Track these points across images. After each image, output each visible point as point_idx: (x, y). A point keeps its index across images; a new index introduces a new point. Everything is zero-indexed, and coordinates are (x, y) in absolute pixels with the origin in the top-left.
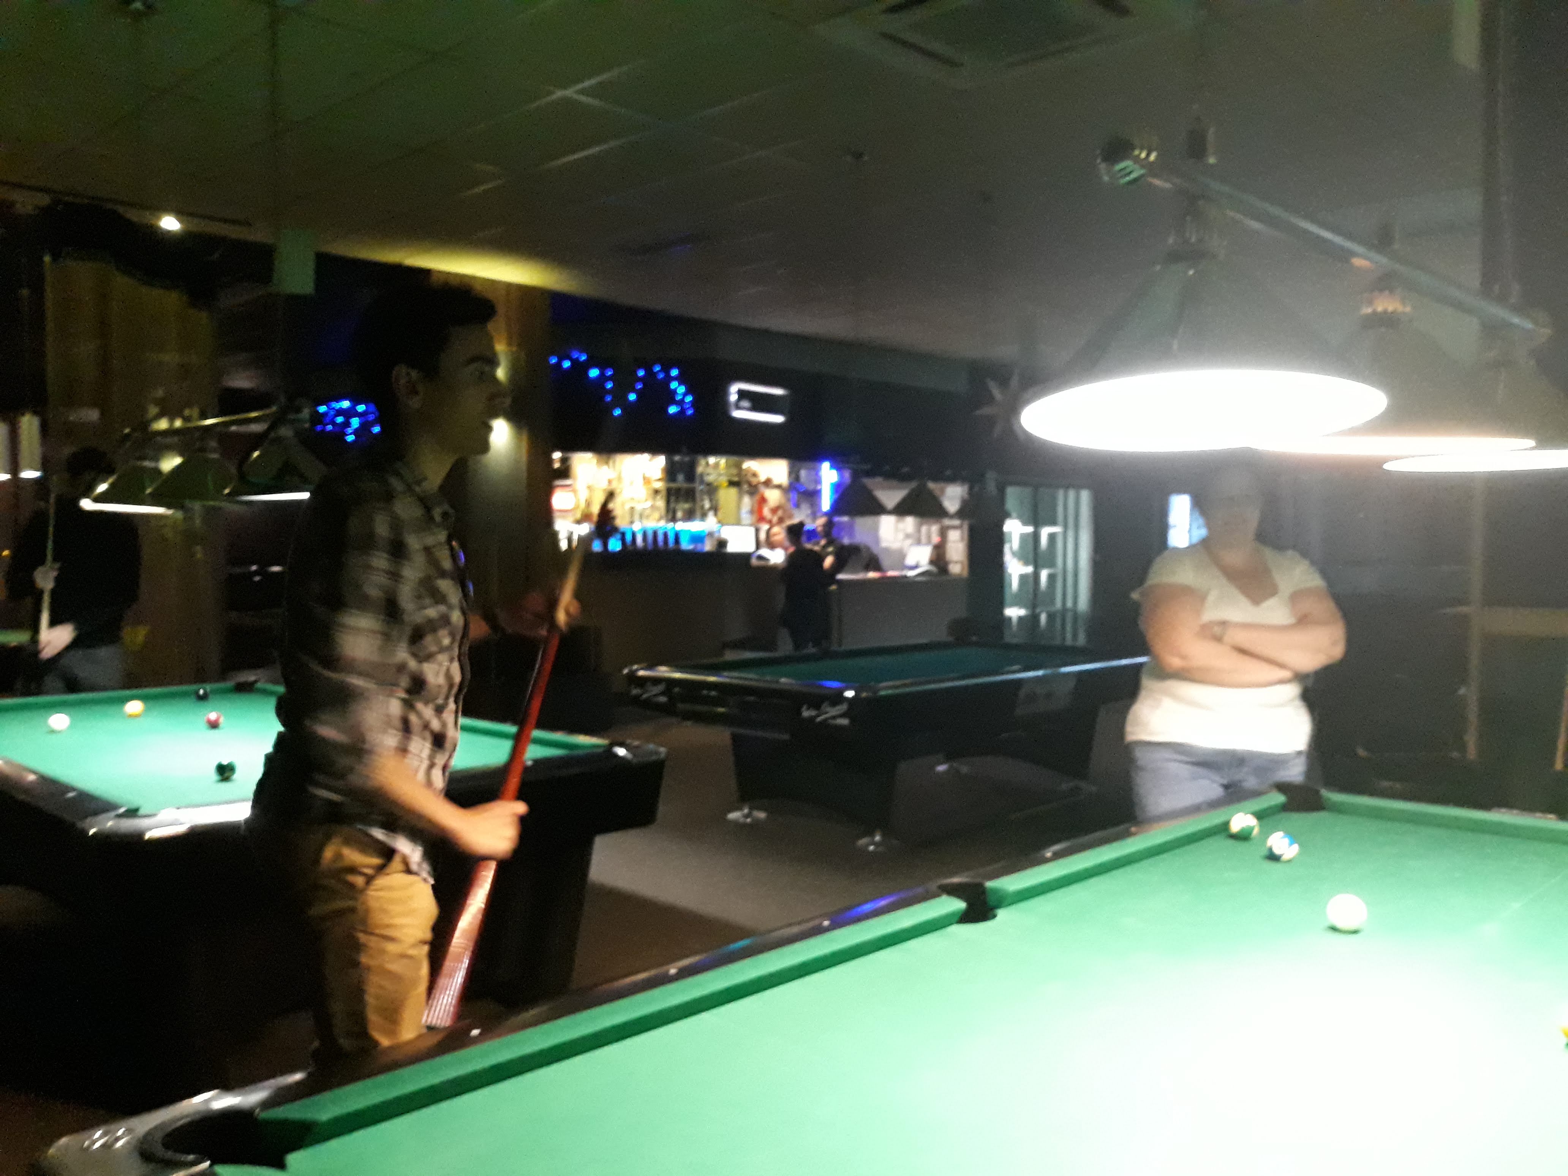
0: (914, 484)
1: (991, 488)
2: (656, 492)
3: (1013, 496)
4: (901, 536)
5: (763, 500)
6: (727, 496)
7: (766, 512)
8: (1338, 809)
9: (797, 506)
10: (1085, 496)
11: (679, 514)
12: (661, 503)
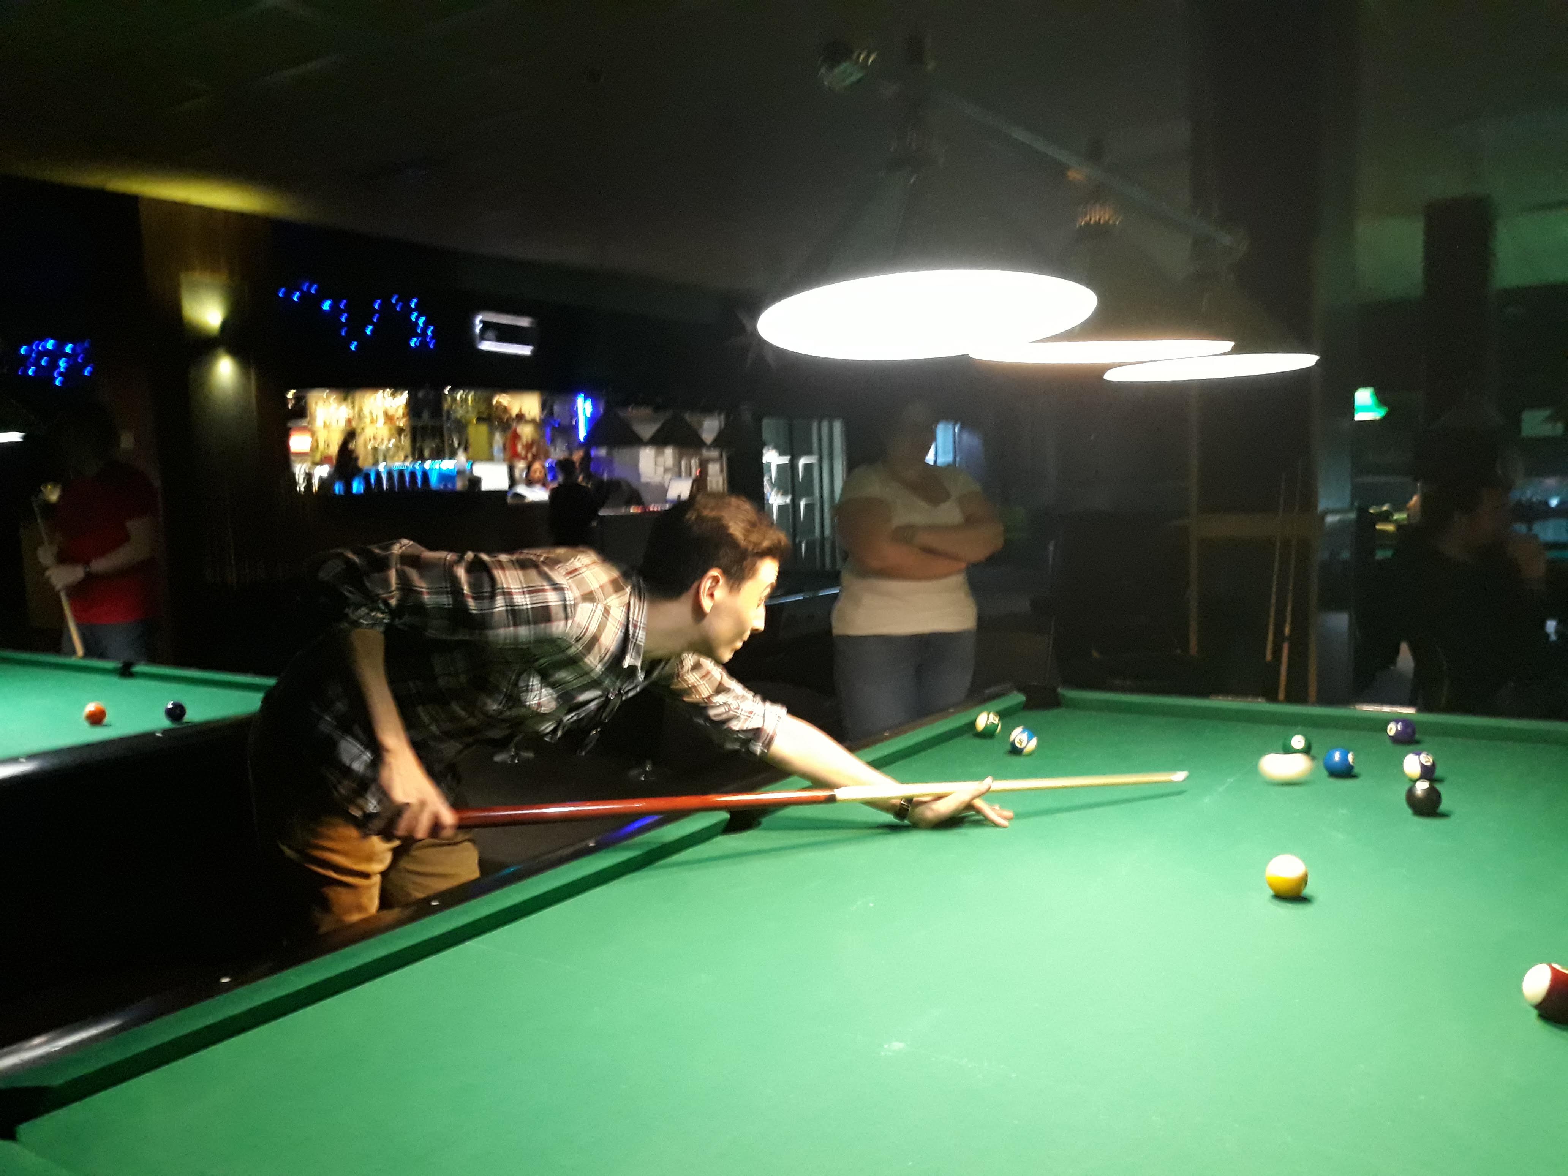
0: (669, 414)
1: (747, 416)
2: (400, 431)
3: (769, 426)
4: (661, 470)
5: (516, 436)
6: (478, 433)
7: (520, 448)
8: (1074, 705)
9: (552, 441)
10: (838, 426)
11: (426, 453)
12: (406, 441)
